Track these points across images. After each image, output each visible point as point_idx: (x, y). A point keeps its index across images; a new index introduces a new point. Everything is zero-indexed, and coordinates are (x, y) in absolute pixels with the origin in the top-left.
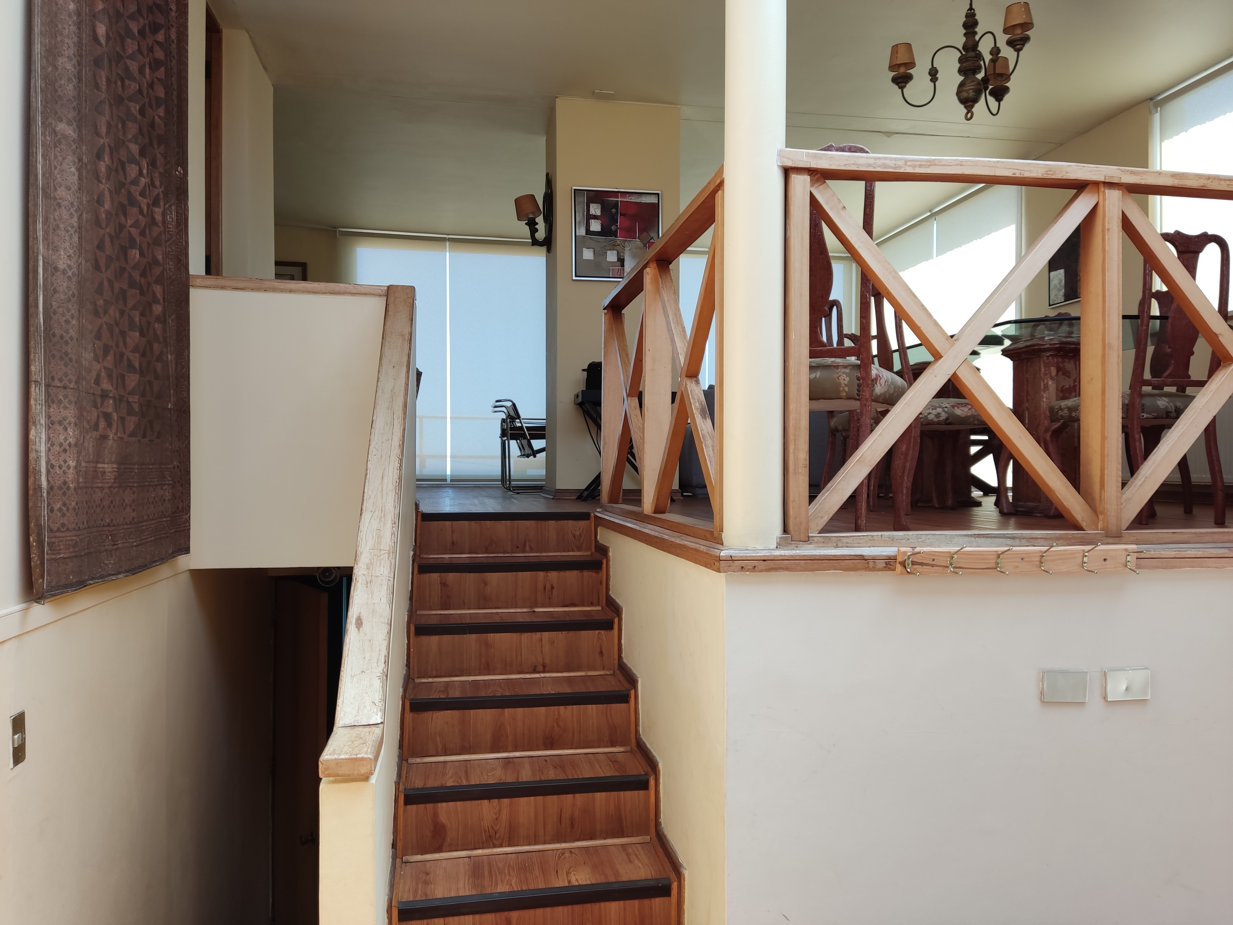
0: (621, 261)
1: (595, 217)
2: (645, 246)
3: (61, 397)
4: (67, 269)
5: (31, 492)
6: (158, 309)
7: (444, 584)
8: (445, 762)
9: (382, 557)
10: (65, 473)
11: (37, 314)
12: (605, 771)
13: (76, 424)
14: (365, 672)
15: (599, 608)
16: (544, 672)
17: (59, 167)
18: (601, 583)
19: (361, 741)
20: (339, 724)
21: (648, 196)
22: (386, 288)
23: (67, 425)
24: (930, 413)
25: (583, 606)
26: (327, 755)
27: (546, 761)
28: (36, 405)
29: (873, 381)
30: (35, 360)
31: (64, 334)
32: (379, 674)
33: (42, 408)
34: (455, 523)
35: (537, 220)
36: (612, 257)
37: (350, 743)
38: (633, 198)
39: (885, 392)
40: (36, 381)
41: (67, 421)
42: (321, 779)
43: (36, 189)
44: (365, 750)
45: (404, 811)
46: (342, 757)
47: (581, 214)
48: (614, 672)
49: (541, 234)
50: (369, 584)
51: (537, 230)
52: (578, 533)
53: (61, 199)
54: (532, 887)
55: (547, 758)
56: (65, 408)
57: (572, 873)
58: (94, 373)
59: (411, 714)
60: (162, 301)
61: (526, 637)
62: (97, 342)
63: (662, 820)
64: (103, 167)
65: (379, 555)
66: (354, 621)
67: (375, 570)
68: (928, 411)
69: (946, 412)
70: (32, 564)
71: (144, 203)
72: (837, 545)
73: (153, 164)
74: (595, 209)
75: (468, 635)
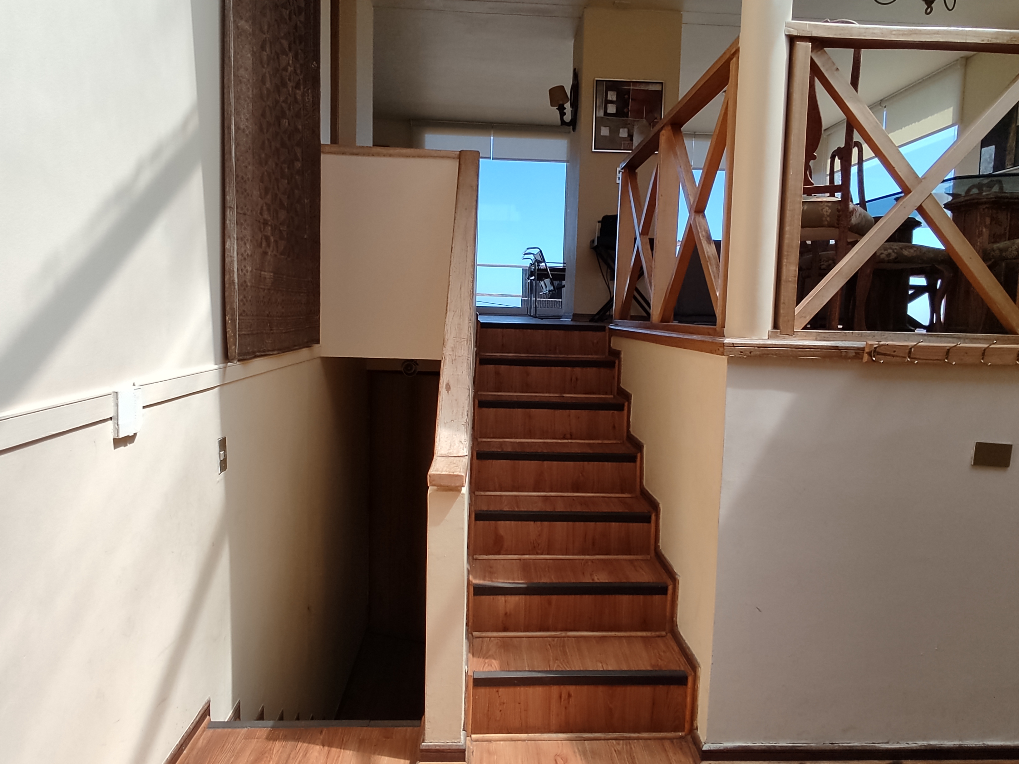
0: (631, 136)
1: (612, 102)
2: (650, 124)
3: (242, 221)
4: (245, 128)
5: (227, 286)
6: (298, 165)
7: (497, 373)
8: (501, 496)
9: (462, 343)
10: (245, 274)
11: (231, 159)
12: (618, 509)
13: (251, 241)
14: (453, 421)
15: (612, 396)
16: (571, 439)
17: (240, 53)
18: (614, 378)
19: (455, 465)
20: (437, 454)
21: (654, 85)
22: (458, 153)
23: (246, 241)
24: (882, 253)
25: (599, 394)
26: (433, 471)
27: (573, 500)
28: (230, 224)
29: (850, 213)
30: (229, 192)
31: (244, 176)
32: (464, 423)
33: (234, 226)
34: (505, 330)
35: (565, 106)
36: (623, 133)
37: (447, 466)
38: (642, 86)
39: (859, 223)
40: (230, 207)
41: (246, 238)
42: (428, 487)
43: (230, 68)
44: (459, 470)
45: (475, 525)
46: (444, 473)
47: (601, 100)
48: (623, 442)
49: (568, 117)
50: (454, 362)
51: (565, 114)
52: (595, 341)
53: (241, 77)
54: (566, 581)
55: (574, 498)
56: (245, 229)
57: (595, 575)
58: (259, 207)
59: (477, 461)
60: (301, 159)
61: (558, 412)
62: (261, 184)
63: (660, 544)
64: (265, 55)
65: (460, 341)
66: (444, 386)
67: (458, 352)
68: (881, 252)
69: (895, 253)
70: (228, 335)
71: (290, 85)
72: (816, 339)
73: (296, 57)
74: (612, 96)
75: (516, 409)
